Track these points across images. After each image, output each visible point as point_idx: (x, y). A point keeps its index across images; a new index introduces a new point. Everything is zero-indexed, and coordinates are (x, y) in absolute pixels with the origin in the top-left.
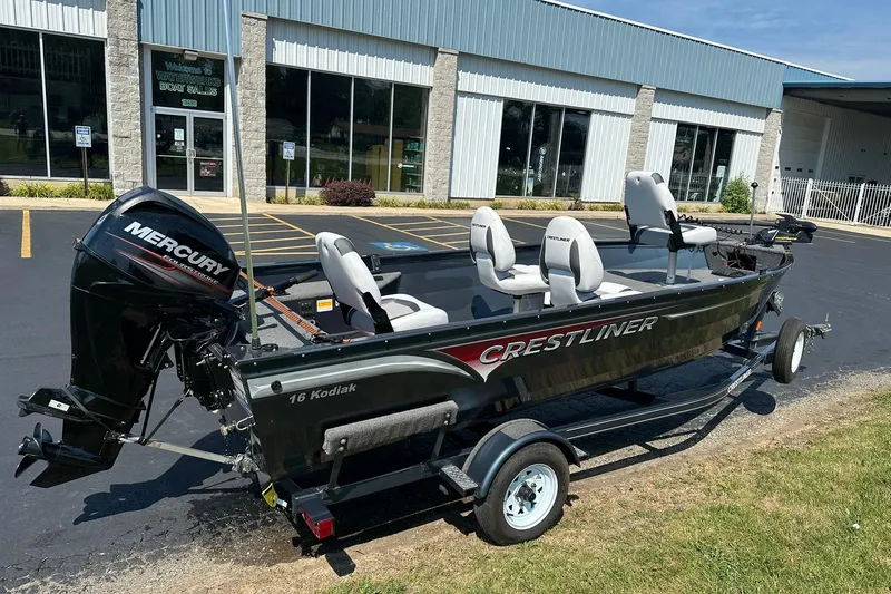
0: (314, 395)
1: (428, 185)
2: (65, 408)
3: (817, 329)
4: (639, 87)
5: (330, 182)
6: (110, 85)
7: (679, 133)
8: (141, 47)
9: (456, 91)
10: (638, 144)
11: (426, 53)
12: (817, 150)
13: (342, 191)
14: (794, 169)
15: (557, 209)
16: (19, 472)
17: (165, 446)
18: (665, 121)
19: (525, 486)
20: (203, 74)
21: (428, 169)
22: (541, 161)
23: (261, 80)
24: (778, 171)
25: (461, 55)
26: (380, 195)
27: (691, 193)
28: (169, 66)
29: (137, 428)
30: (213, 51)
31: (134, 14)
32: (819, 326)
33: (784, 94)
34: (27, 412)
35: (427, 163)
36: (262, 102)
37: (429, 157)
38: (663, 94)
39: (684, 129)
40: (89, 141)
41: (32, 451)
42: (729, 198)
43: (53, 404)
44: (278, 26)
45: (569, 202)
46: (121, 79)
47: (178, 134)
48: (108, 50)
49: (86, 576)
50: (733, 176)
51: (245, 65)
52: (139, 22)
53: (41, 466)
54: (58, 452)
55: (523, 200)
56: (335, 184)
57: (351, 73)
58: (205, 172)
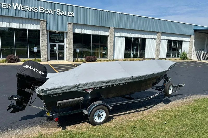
0: (54, 95)
1: (108, 56)
2: (16, 99)
3: (181, 85)
4: (158, 32)
5: (87, 56)
6: (41, 39)
7: (168, 42)
8: (47, 31)
9: (114, 36)
10: (158, 45)
11: (107, 28)
12: (204, 44)
13: (89, 58)
14: (199, 49)
15: (139, 60)
16: (8, 110)
17: (34, 106)
18: (165, 40)
19: (99, 114)
20: (60, 35)
21: (108, 53)
22: (135, 50)
23: (71, 36)
24: (195, 50)
25: (115, 28)
26: (98, 59)
27: (172, 56)
28: (53, 34)
29: (29, 103)
30: (62, 31)
31: (46, 24)
32: (182, 84)
33: (194, 32)
34: (10, 99)
35: (108, 51)
36: (72, 41)
37: (109, 50)
38: (163, 34)
39: (169, 41)
40: (37, 50)
41: (10, 106)
42: (182, 56)
43: (14, 98)
44: (75, 25)
45: (142, 59)
46: (43, 38)
47: (55, 48)
48: (40, 32)
49: (19, 129)
50: (183, 51)
51: (68, 33)
52: (47, 26)
53: (12, 109)
54: (15, 107)
55: (131, 59)
56: (88, 57)
57: (91, 34)
58: (60, 56)
